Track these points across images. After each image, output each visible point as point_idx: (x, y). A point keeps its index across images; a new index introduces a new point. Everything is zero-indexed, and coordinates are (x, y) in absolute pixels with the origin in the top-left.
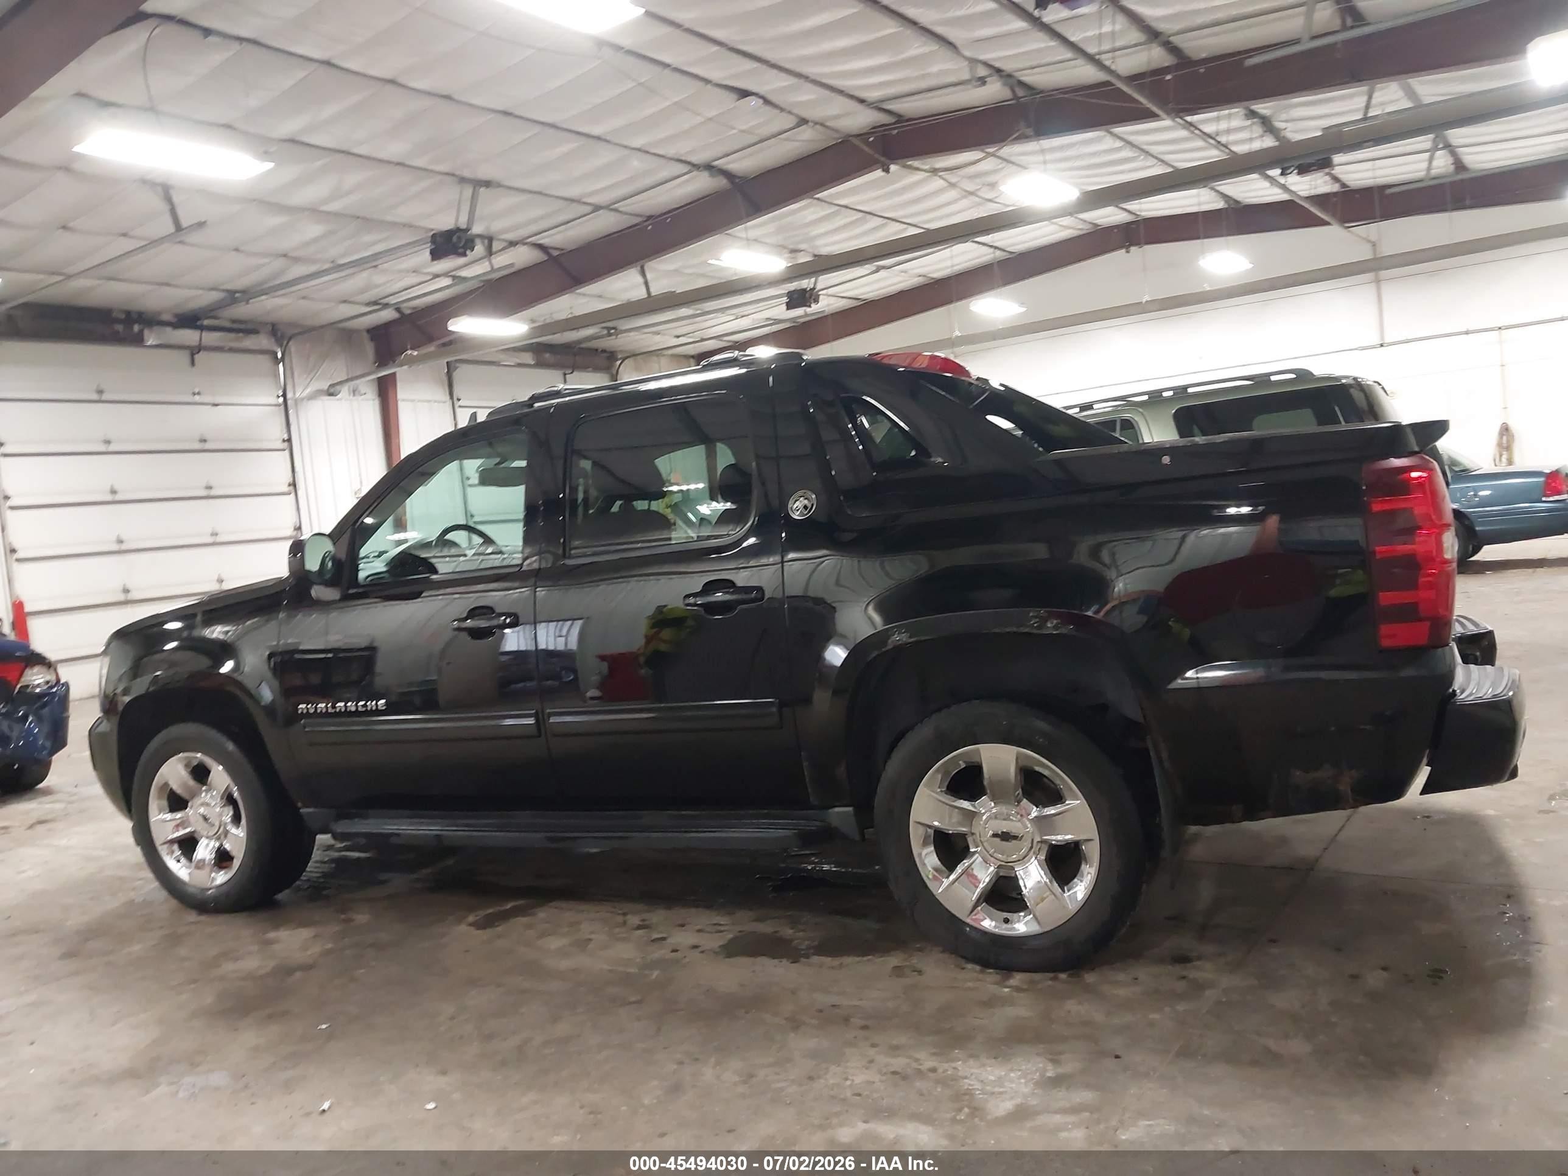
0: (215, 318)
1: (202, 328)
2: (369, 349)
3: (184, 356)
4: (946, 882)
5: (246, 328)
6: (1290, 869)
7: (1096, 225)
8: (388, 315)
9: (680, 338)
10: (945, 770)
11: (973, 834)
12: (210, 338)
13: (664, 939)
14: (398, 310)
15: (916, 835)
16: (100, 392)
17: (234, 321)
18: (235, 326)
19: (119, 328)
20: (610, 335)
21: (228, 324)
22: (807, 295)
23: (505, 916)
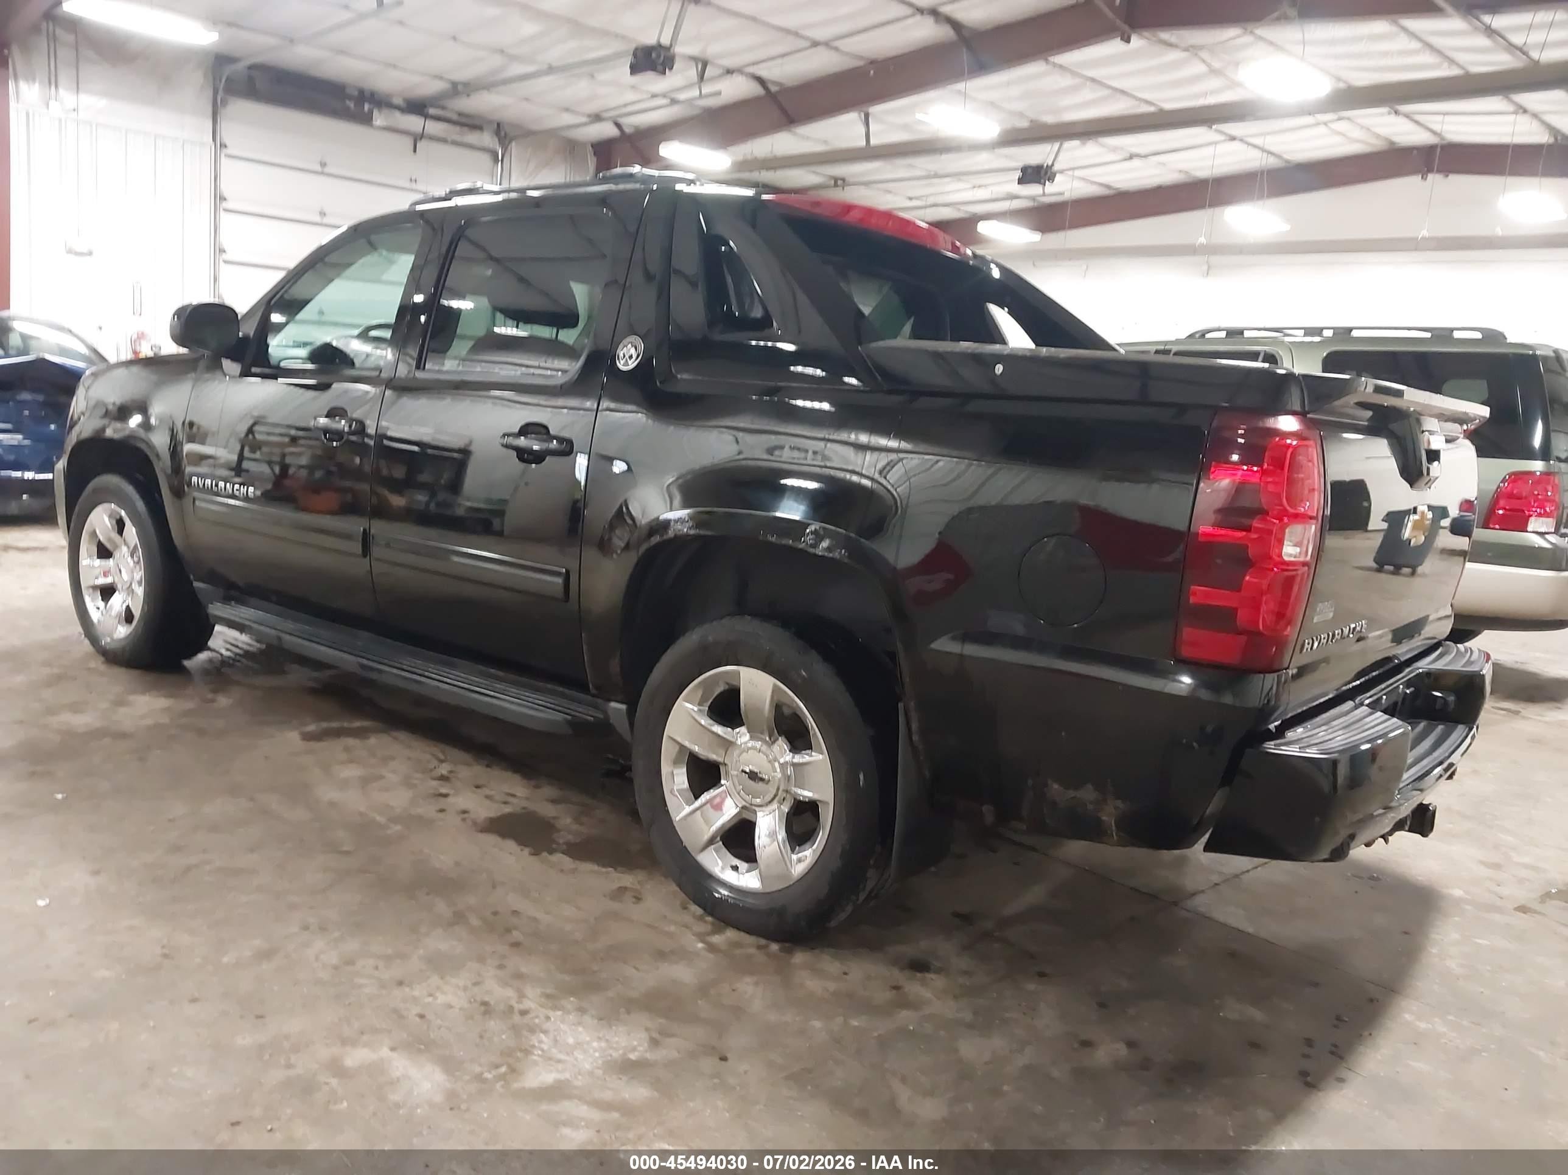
0: (443, 108)
1: (426, 116)
2: (591, 162)
3: (408, 142)
4: (688, 809)
5: (471, 123)
6: (1153, 897)
7: (1392, 143)
8: (607, 130)
9: (914, 201)
10: (707, 686)
11: (725, 765)
12: (433, 127)
13: (446, 796)
14: (618, 125)
15: (668, 751)
16: (323, 165)
17: (460, 114)
18: (464, 120)
19: (351, 105)
20: (836, 185)
21: (455, 117)
22: (1043, 172)
23: (338, 733)
